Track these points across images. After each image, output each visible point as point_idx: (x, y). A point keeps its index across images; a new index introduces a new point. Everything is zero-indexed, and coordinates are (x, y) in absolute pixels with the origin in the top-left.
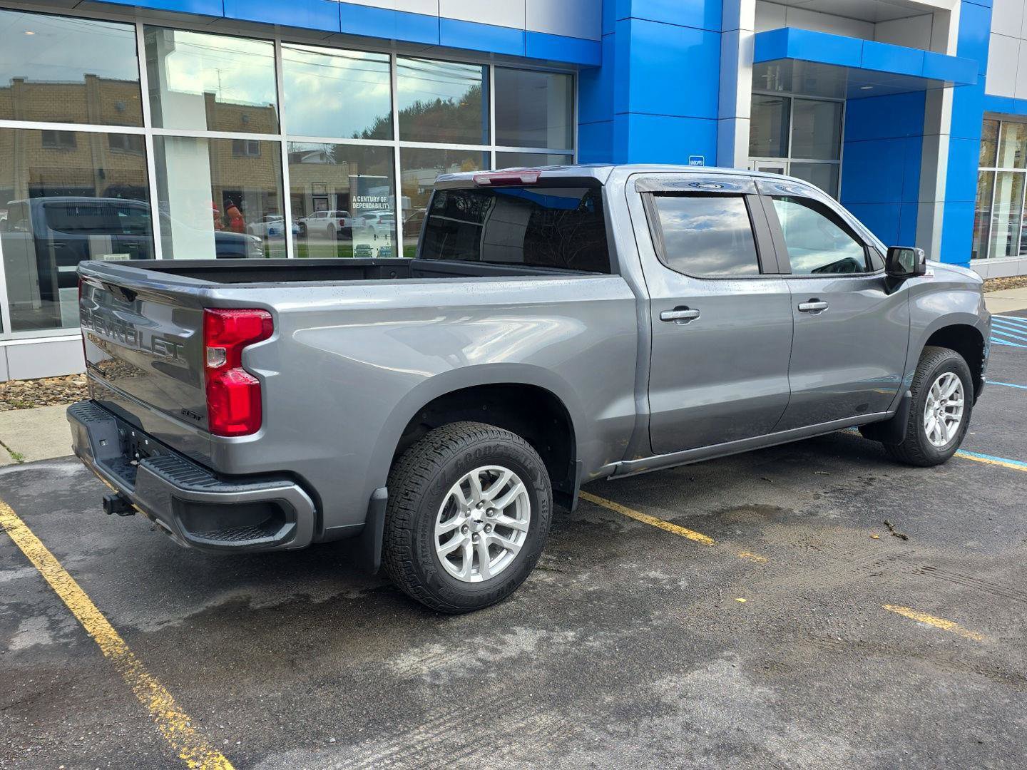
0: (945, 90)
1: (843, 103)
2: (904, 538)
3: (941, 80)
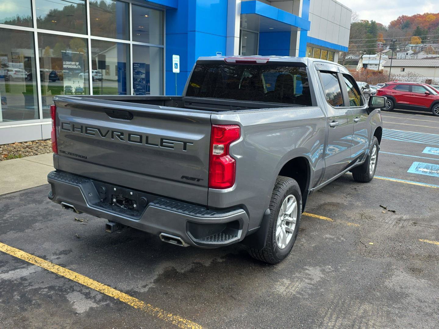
0: (298, 32)
1: (258, 34)
2: (394, 212)
3: (296, 27)
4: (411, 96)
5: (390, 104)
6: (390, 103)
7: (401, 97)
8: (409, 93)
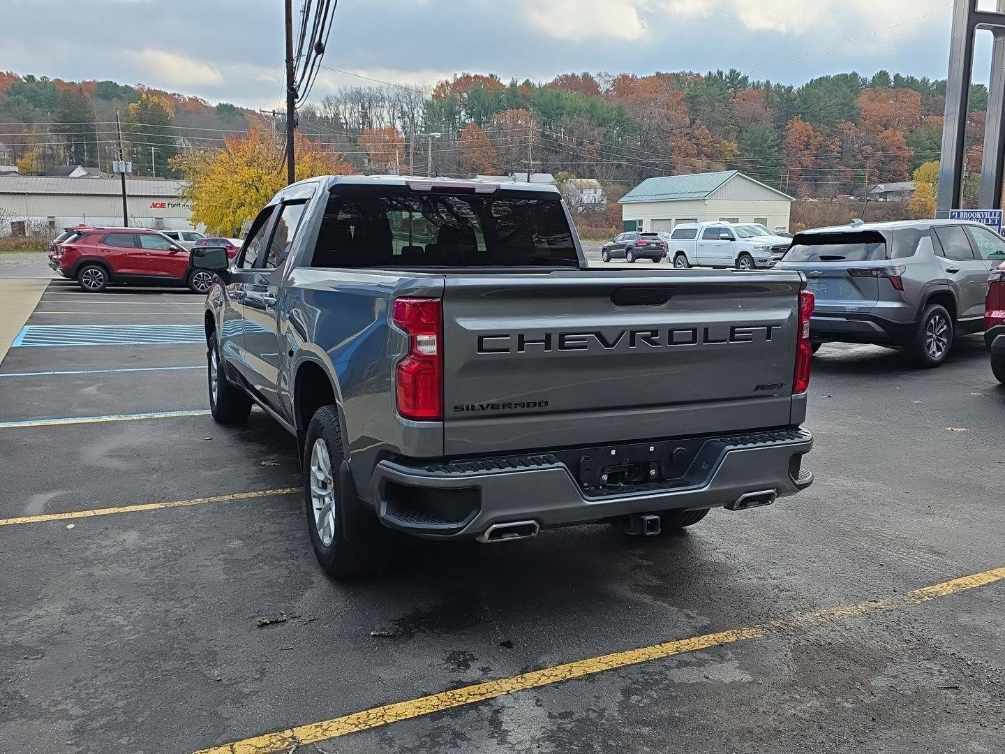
4: (143, 256)
5: (100, 276)
6: (100, 273)
7: (125, 260)
8: (137, 250)
